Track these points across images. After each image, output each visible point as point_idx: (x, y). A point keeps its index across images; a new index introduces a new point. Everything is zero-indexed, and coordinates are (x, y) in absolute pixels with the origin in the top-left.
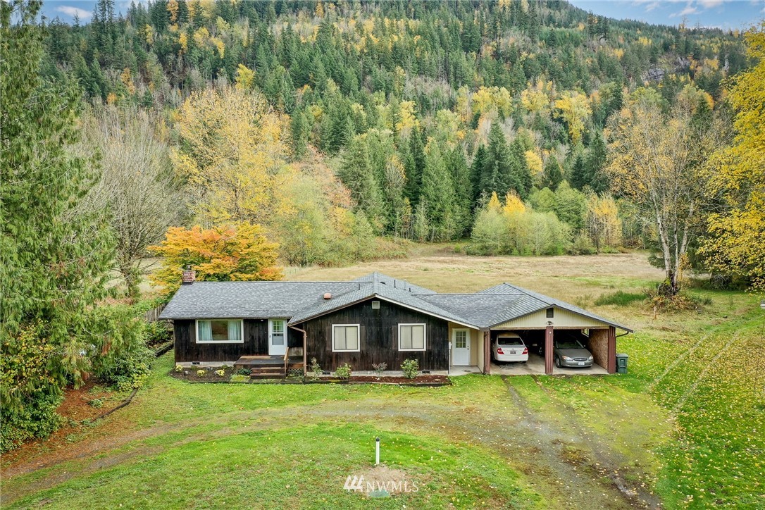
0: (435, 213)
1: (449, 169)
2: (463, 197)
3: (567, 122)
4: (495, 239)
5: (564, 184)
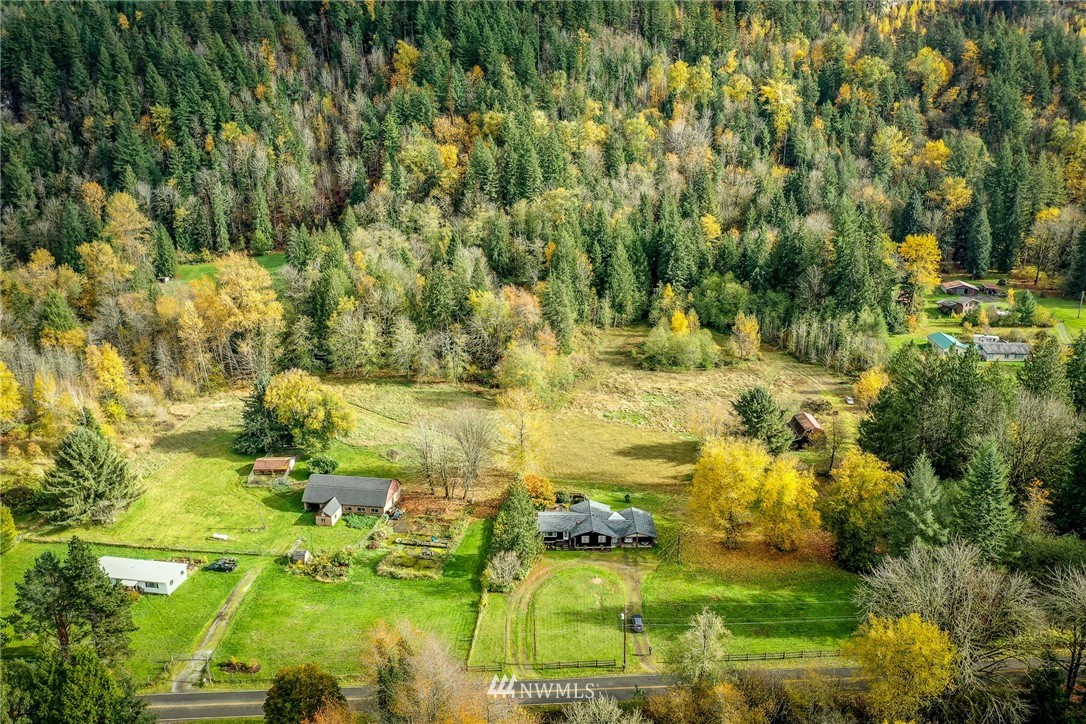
0: (617, 301)
1: (631, 258)
2: (643, 283)
3: (771, 113)
4: (662, 354)
5: (730, 275)
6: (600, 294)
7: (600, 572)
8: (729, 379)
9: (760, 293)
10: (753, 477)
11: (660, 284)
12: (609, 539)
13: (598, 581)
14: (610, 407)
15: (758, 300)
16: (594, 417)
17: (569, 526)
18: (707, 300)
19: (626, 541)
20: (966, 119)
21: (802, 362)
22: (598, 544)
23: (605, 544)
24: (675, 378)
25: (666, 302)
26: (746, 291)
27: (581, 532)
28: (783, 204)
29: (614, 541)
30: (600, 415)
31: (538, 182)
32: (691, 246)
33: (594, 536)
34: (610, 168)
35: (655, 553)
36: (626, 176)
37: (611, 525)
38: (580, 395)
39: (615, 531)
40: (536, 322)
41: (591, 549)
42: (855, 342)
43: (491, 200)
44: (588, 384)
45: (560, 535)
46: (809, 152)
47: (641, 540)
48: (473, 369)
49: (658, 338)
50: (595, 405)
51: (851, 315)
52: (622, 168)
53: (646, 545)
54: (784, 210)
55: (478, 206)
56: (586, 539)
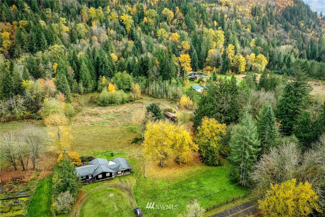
0: (85, 83)
1: (88, 67)
2: (94, 77)
3: (125, 25)
4: (107, 100)
5: (125, 72)
6: (78, 81)
7: (111, 190)
8: (133, 106)
9: (136, 77)
10: (171, 134)
11: (101, 76)
12: (111, 174)
13: (111, 195)
14: (92, 120)
15: (136, 80)
16: (87, 125)
17: (91, 172)
18: (118, 81)
19: (119, 173)
20: (181, 27)
21: (156, 98)
22: (107, 177)
23: (109, 177)
24: (114, 108)
25: (103, 83)
26: (131, 77)
27: (98, 174)
28: (136, 50)
29: (113, 174)
30: (89, 124)
31: (46, 45)
32: (110, 63)
33: (104, 174)
34: (73, 41)
35: (133, 176)
36: (79, 43)
37: (110, 167)
38: (79, 118)
39: (113, 170)
40: (55, 91)
41: (103, 180)
42: (172, 89)
43: (26, 52)
44: (80, 113)
45: (87, 177)
46: (139, 37)
47: (125, 171)
48: (28, 113)
49: (105, 94)
50: (85, 121)
51: (169, 81)
52: (77, 41)
53: (127, 173)
54: (137, 52)
55: (21, 54)
56: (100, 176)
